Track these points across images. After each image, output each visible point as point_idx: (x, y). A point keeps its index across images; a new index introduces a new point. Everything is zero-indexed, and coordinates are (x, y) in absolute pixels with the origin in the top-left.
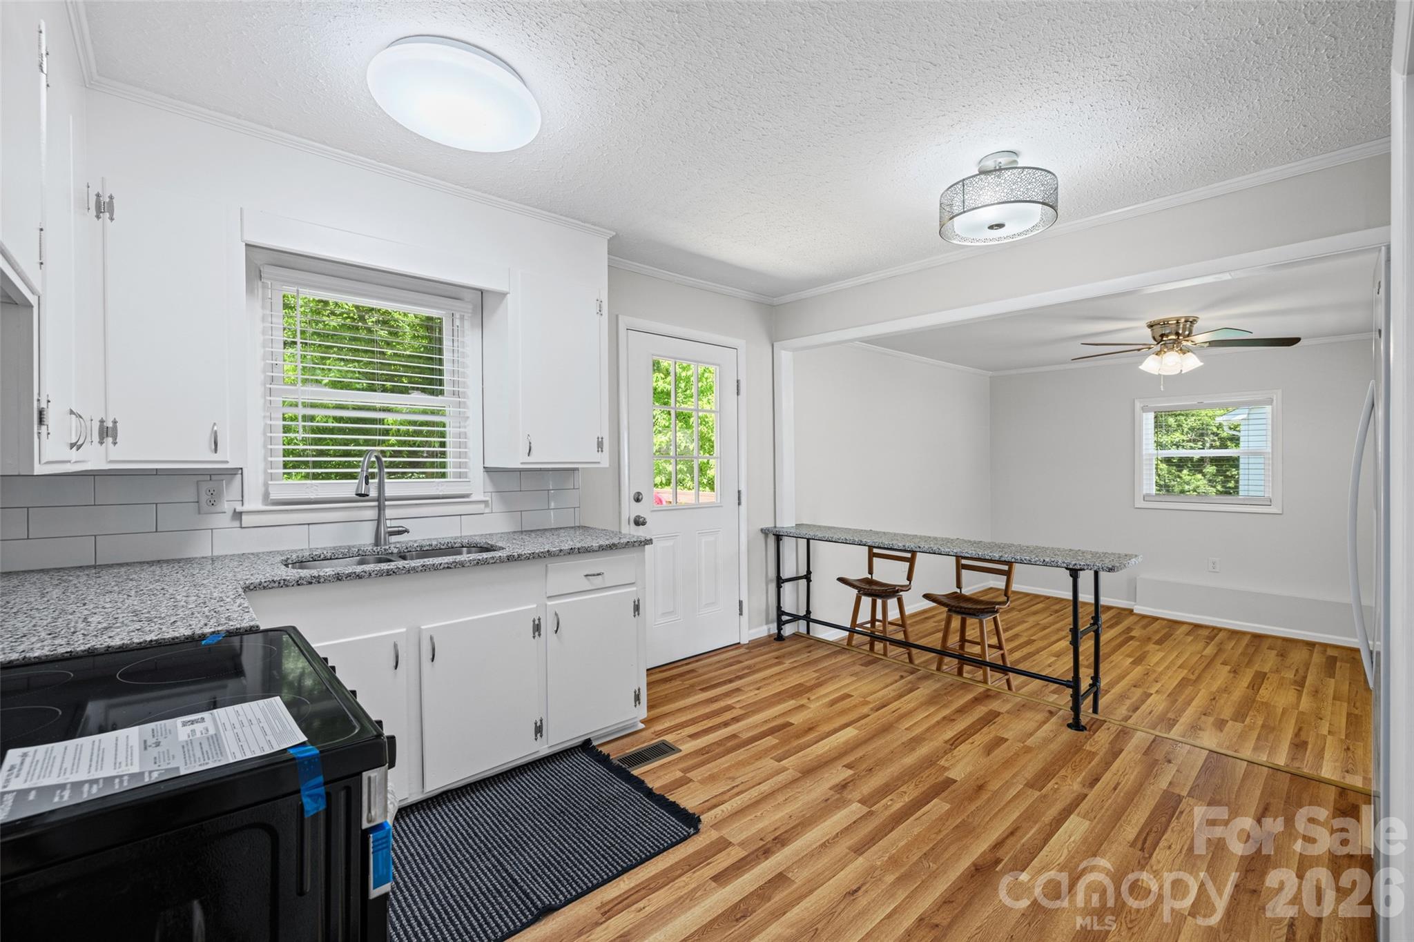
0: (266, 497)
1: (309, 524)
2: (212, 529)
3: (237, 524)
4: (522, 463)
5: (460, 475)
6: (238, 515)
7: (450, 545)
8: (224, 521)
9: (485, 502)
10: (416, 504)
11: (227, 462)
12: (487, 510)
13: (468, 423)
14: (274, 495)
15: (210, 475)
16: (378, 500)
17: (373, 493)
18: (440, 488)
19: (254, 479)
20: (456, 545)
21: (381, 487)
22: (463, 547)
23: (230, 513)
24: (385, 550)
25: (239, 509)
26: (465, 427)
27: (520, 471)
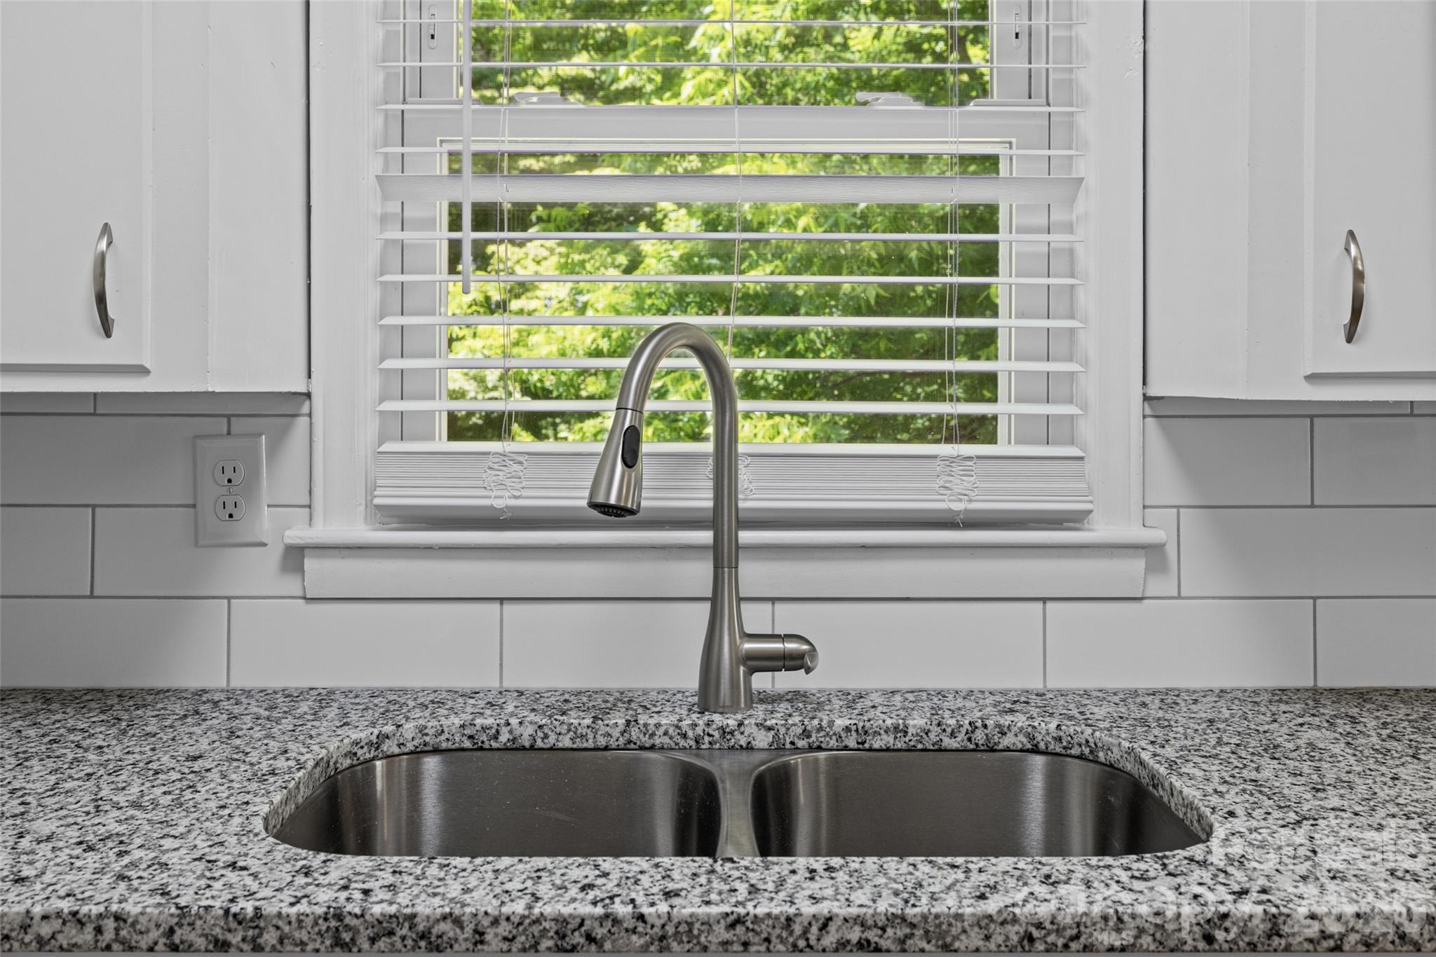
1: (502, 600)
2: (229, 598)
3: (294, 585)
4: (1313, 378)
5: (1049, 430)
6: (294, 557)
7: (979, 736)
9: (1153, 553)
10: (864, 547)
11: (142, 371)
12: (1157, 586)
13: (1080, 207)
14: (386, 494)
15: (229, 417)
16: (713, 521)
18: (959, 485)
20: (1007, 741)
21: (721, 472)
22: (1035, 750)
23: (276, 547)
24: (723, 730)
25: (294, 534)
26: (1069, 228)
27: (1312, 413)
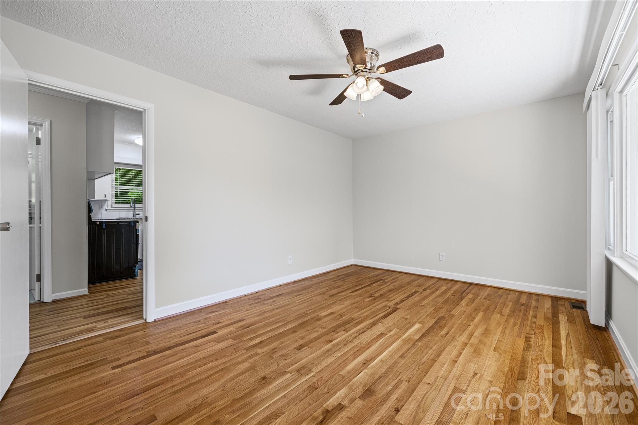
0: (112, 207)
1: (120, 212)
2: (101, 212)
3: (106, 211)
6: (106, 210)
8: (104, 210)
11: (104, 199)
14: (113, 206)
15: (102, 201)
17: (133, 207)
19: (109, 203)
21: (135, 206)
23: (105, 209)
25: (107, 209)
